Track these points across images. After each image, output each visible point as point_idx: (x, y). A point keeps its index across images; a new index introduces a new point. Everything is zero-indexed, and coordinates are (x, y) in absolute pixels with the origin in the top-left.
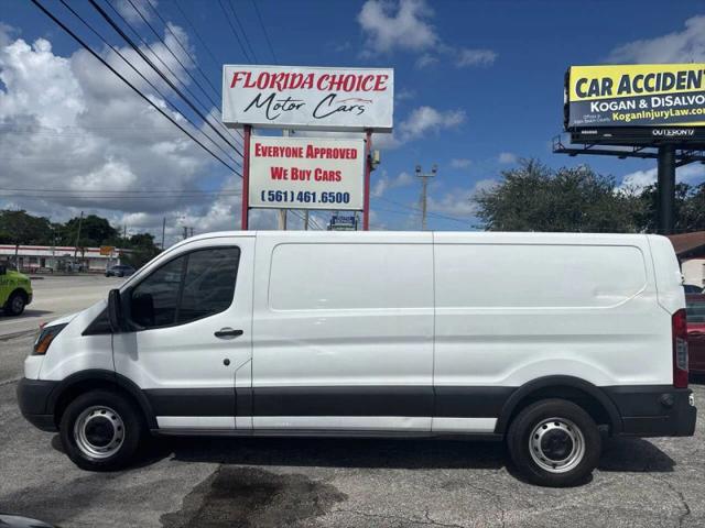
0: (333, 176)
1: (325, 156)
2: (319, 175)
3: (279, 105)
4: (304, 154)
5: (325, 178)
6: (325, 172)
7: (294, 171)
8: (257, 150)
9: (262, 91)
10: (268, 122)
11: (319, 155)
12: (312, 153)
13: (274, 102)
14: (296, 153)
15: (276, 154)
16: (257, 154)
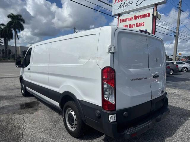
0: (142, 24)
1: (139, 18)
2: (137, 25)
3: (126, 5)
4: (133, 19)
5: (139, 26)
6: (139, 24)
7: (130, 25)
8: (120, 21)
9: (122, 2)
10: (124, 11)
11: (137, 18)
12: (135, 18)
13: (125, 4)
14: (130, 19)
15: (125, 21)
16: (120, 22)
